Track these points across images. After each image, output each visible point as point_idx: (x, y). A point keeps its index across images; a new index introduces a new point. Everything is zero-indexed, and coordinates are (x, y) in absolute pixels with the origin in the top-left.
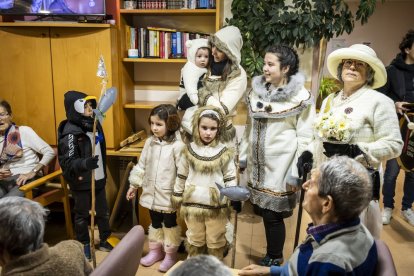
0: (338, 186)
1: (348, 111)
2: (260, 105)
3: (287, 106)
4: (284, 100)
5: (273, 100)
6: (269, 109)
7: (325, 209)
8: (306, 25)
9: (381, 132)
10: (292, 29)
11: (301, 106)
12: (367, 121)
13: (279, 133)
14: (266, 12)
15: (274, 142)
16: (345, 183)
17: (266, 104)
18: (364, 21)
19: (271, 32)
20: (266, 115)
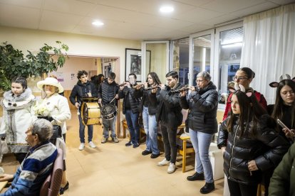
0: (40, 130)
1: (48, 104)
2: (10, 104)
3: (25, 102)
4: (22, 100)
5: (17, 101)
6: (15, 105)
7: (35, 140)
8: (34, 67)
9: (62, 110)
10: (27, 69)
11: (31, 102)
12: (56, 107)
13: (22, 115)
14: (12, 61)
15: (20, 120)
16: (42, 129)
17: (13, 103)
18: (62, 65)
19: (16, 70)
20: (14, 108)
